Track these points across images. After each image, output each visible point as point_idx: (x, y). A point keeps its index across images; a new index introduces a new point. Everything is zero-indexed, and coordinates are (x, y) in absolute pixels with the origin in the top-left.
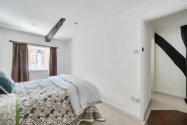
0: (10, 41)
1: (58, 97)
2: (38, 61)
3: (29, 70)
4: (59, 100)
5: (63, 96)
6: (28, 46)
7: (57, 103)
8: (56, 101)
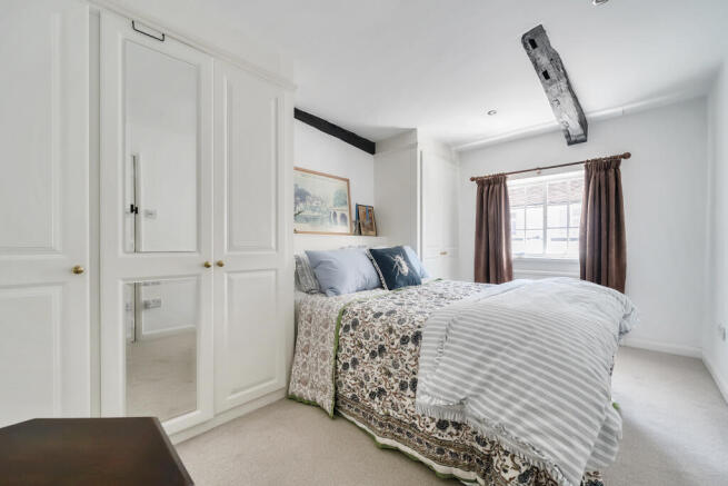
0: (473, 179)
1: (401, 321)
2: (549, 225)
3: (513, 257)
4: (398, 332)
5: (411, 325)
6: (508, 183)
7: (393, 336)
8: (391, 330)
